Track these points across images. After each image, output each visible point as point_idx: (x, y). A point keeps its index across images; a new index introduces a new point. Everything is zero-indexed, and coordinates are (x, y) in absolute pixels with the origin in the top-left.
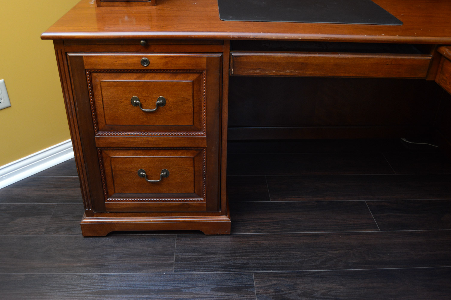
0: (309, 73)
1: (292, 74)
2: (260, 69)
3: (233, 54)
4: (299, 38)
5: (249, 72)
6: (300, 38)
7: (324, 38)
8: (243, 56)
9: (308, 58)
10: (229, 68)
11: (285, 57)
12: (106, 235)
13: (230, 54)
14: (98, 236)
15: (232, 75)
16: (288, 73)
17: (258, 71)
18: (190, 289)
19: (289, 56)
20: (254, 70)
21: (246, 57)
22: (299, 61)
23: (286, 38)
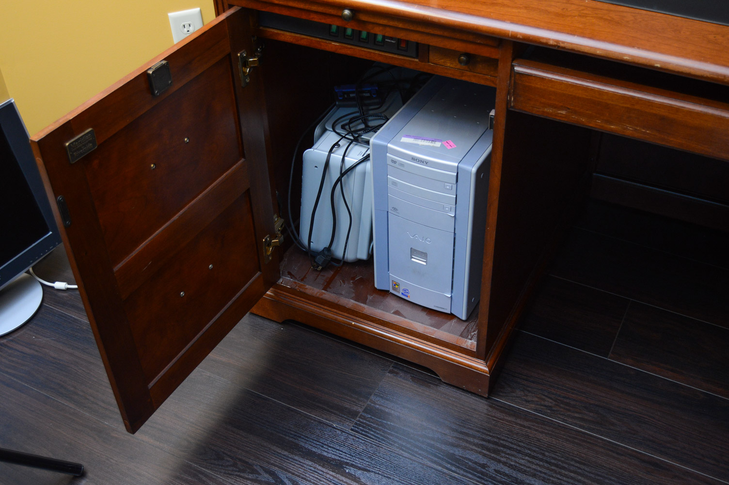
0: (675, 141)
1: (637, 135)
2: (569, 109)
3: (517, 69)
4: (656, 65)
5: (546, 110)
6: (658, 65)
7: (715, 77)
8: (536, 77)
9: (678, 110)
10: (509, 93)
11: (623, 97)
12: (281, 322)
13: (513, 67)
14: (269, 318)
15: (512, 107)
16: (630, 130)
17: (564, 112)
18: (360, 472)
19: (633, 97)
20: (555, 108)
21: (542, 79)
22: (654, 112)
23: (625, 58)
